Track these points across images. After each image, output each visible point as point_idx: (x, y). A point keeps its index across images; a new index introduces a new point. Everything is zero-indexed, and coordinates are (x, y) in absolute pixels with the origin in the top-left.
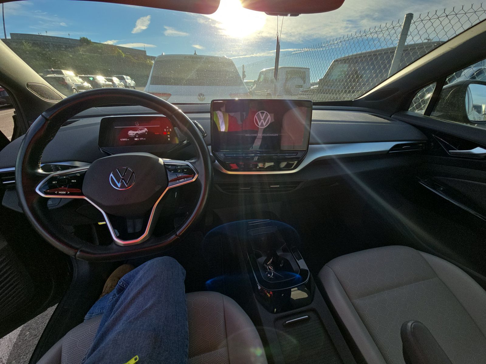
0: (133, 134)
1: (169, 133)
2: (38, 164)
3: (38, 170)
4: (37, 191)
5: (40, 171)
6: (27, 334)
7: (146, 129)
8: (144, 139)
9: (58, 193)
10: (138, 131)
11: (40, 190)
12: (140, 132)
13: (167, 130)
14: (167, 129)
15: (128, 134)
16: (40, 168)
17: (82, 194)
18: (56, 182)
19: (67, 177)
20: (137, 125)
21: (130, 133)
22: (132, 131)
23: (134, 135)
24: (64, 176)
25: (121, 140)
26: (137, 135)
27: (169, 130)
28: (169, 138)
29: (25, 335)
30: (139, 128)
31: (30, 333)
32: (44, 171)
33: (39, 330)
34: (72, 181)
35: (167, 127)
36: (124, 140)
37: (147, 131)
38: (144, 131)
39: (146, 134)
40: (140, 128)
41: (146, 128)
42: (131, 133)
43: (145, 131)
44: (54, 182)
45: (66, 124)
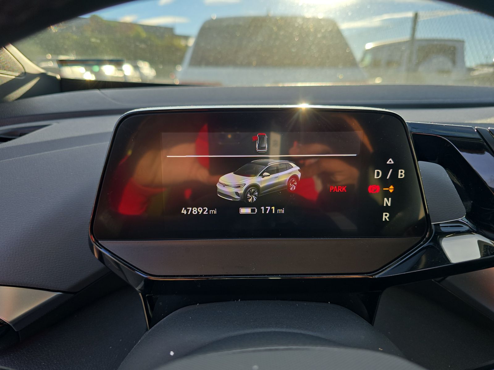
0: (239, 187)
1: (391, 189)
7: (295, 169)
8: (279, 211)
10: (261, 175)
12: (265, 180)
13: (385, 174)
14: (385, 169)
15: (219, 187)
20: (261, 148)
21: (225, 185)
22: (238, 173)
23: (241, 191)
25: (184, 211)
26: (252, 194)
27: (395, 174)
28: (387, 209)
30: (266, 164)
35: (390, 161)
36: (195, 211)
37: (299, 175)
38: (284, 176)
39: (293, 188)
40: (272, 163)
41: (296, 161)
42: (230, 184)
43: (287, 178)
45: (10, 137)
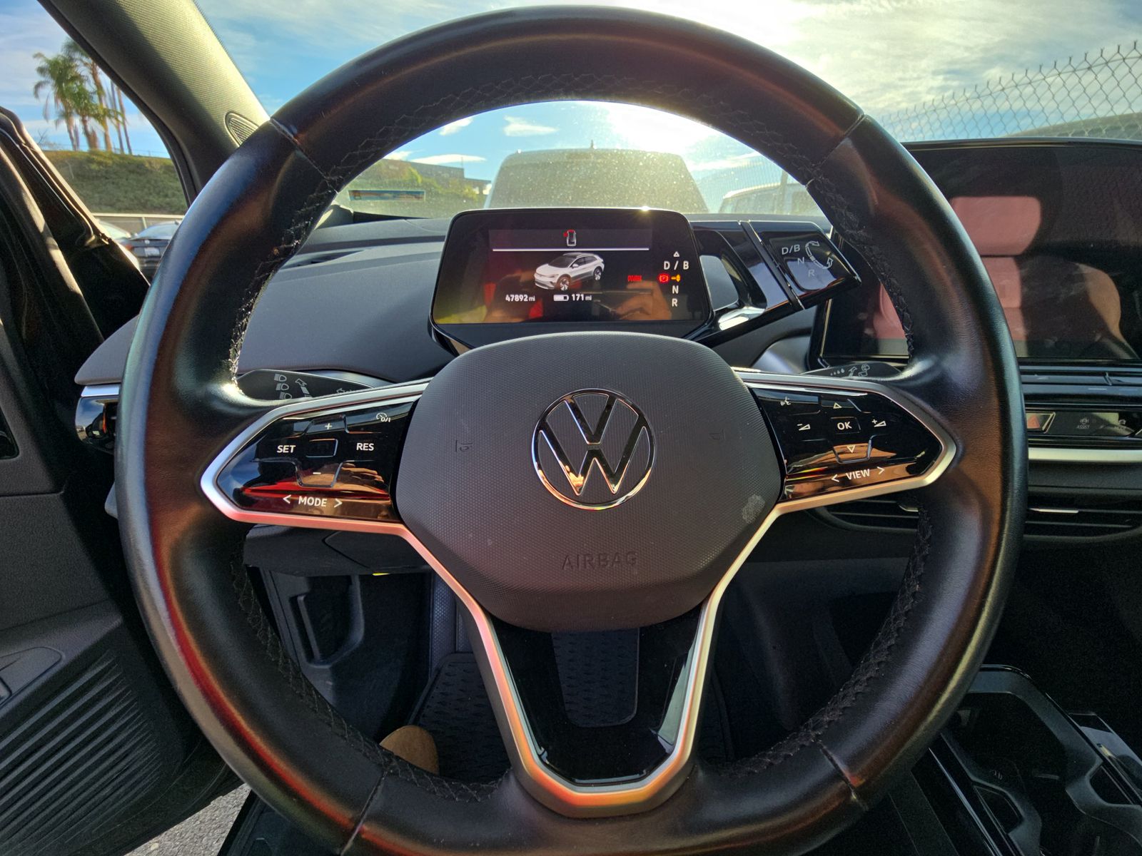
0: (553, 277)
1: (678, 278)
2: (228, 357)
3: (221, 383)
4: (208, 488)
5: (231, 391)
6: (152, 848)
7: (599, 262)
8: (587, 298)
9: (294, 502)
10: (572, 266)
11: (219, 484)
12: (575, 271)
13: (672, 266)
14: (673, 261)
15: (536, 276)
16: (234, 378)
17: (394, 514)
18: (293, 447)
19: (339, 426)
20: (570, 242)
21: (541, 275)
22: (552, 264)
23: (555, 280)
24: (326, 422)
25: (508, 298)
26: (564, 283)
27: (681, 265)
28: (675, 295)
29: (148, 852)
30: (575, 257)
31: (160, 847)
32: (248, 393)
33: (185, 842)
34: (360, 446)
35: (676, 255)
36: (517, 298)
37: (603, 266)
38: (589, 268)
39: (598, 277)
40: (580, 256)
41: (600, 254)
42: (546, 275)
43: (593, 269)
44: (282, 449)
